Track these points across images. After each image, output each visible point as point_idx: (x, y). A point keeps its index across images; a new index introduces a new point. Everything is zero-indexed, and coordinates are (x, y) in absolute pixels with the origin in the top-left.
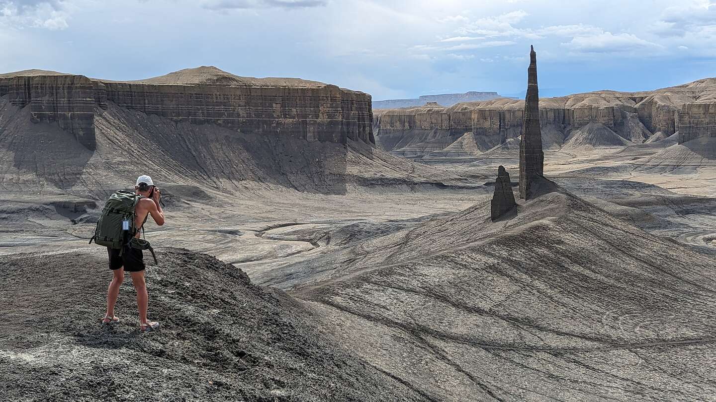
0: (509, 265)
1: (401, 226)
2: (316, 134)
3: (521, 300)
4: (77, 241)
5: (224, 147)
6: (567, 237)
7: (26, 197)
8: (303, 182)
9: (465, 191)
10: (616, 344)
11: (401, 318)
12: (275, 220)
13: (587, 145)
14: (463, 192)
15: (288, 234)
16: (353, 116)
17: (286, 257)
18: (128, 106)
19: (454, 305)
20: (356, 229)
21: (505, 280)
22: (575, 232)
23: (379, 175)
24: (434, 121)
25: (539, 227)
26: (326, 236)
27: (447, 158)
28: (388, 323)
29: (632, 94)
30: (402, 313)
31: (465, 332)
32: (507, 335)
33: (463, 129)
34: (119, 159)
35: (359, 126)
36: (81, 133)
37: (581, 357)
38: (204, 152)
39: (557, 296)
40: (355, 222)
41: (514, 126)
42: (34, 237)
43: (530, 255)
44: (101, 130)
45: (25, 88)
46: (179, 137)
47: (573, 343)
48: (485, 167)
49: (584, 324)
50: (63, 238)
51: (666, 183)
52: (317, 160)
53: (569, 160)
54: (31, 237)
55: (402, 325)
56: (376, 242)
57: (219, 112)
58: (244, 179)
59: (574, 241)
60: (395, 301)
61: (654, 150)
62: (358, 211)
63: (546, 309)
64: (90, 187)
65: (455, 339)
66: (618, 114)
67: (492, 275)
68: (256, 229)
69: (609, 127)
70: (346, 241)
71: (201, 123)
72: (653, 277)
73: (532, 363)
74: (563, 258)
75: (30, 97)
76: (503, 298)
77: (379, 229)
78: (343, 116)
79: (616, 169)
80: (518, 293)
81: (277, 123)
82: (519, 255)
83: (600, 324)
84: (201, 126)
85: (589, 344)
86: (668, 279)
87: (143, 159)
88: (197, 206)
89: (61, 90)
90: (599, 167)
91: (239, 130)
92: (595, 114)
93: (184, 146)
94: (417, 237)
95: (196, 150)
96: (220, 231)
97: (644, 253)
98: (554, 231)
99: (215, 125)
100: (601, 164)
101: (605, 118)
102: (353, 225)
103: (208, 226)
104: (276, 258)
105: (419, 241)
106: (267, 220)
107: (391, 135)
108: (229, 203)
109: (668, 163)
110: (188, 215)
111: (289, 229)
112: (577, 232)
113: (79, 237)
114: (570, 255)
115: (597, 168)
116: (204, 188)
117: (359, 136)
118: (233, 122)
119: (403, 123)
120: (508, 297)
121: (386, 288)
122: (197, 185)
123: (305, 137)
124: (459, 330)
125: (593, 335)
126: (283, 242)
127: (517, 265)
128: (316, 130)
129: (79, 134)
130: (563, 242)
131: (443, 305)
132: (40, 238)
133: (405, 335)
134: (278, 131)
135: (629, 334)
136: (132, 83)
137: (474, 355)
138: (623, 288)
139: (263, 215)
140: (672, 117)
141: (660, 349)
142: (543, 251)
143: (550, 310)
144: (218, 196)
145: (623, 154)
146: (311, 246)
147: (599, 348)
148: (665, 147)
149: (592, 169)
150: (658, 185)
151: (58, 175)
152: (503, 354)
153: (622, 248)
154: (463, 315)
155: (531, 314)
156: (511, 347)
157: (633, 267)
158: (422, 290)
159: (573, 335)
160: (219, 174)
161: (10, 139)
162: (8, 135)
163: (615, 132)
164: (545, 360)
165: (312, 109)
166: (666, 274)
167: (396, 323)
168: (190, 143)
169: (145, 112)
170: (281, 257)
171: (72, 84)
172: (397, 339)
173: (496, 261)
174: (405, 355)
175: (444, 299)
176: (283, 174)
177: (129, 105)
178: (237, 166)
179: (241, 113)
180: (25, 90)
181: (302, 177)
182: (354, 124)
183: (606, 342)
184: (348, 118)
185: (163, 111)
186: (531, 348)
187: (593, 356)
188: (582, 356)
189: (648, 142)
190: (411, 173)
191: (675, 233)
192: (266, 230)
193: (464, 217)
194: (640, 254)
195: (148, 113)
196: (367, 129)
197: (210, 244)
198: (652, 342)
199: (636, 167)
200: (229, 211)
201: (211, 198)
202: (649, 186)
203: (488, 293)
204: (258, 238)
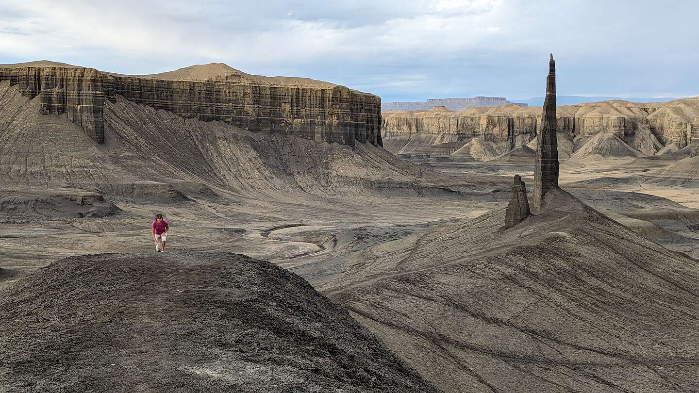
0: (526, 276)
1: (409, 231)
2: (324, 134)
3: (538, 312)
4: (84, 235)
5: (231, 145)
6: (583, 250)
7: (32, 189)
8: (310, 183)
9: (473, 197)
10: (634, 361)
11: (422, 327)
12: (280, 220)
13: (597, 155)
14: (470, 199)
15: (294, 235)
16: (362, 118)
17: (292, 258)
18: (137, 101)
19: (473, 315)
20: (364, 232)
21: (521, 290)
22: (591, 244)
23: (386, 178)
24: (441, 125)
25: (555, 238)
26: (332, 239)
27: (454, 163)
28: (410, 331)
29: (644, 105)
30: (423, 322)
31: (485, 342)
32: (526, 347)
33: (472, 135)
34: (127, 153)
35: (368, 129)
36: (90, 127)
37: (599, 372)
38: (212, 149)
39: (575, 309)
40: (361, 226)
41: (523, 133)
42: (40, 229)
43: (546, 266)
44: (109, 124)
45: (35, 79)
46: (187, 133)
47: (593, 357)
48: (492, 174)
49: (601, 339)
50: (69, 231)
51: (677, 196)
52: (325, 161)
53: (578, 170)
54: (38, 229)
55: (423, 334)
56: (386, 246)
57: (228, 109)
58: (251, 177)
59: (590, 254)
60: (415, 309)
61: (666, 163)
62: (365, 214)
63: (564, 322)
64: (97, 181)
65: (475, 349)
66: (629, 126)
67: (509, 286)
68: (262, 228)
69: (620, 137)
70: (353, 245)
71: (209, 119)
72: (671, 293)
73: (551, 376)
74: (580, 271)
75: (40, 89)
76: (521, 310)
77: (387, 233)
78: (352, 118)
79: (626, 181)
80: (535, 304)
81: (286, 122)
82: (536, 265)
83: (618, 339)
84: (209, 122)
85: (608, 359)
86: (686, 296)
87: (150, 155)
88: (204, 204)
89: (71, 83)
90: (609, 178)
91: (247, 128)
92: (606, 123)
93: (191, 142)
94: (427, 243)
95: (203, 147)
96: (226, 230)
97: (661, 269)
98: (571, 243)
99: (223, 122)
100: (610, 174)
101: (616, 129)
102: (360, 229)
103: (214, 225)
104: (283, 258)
105: (430, 247)
106: (274, 220)
107: (398, 139)
108: (234, 202)
109: (679, 176)
110: (195, 212)
111: (295, 230)
112: (594, 245)
113: (86, 231)
114: (587, 268)
115: (606, 178)
116: (211, 186)
117: (367, 139)
118: (241, 120)
119: (410, 126)
120: (526, 309)
121: (406, 295)
122: (205, 182)
123: (313, 138)
124: (478, 340)
125: (611, 351)
126: (290, 243)
127: (534, 276)
128: (324, 131)
129: (87, 127)
130: (580, 254)
131: (463, 314)
132: (46, 231)
133: (427, 345)
134: (286, 131)
135: (647, 350)
136: (141, 78)
137: (495, 367)
138: (641, 304)
139: (269, 215)
140: (685, 130)
141: (679, 367)
142: (560, 263)
143: (567, 324)
144: (225, 194)
145: (632, 166)
146: (318, 248)
147: (617, 365)
148: (676, 159)
149: (602, 179)
150: (669, 198)
151: (65, 167)
152: (523, 367)
153: (639, 263)
154: (482, 325)
155: (549, 327)
156: (530, 360)
157: (650, 282)
158: (441, 299)
159: (591, 350)
160: (225, 172)
161: (19, 130)
162: (16, 125)
163: (626, 142)
164: (564, 374)
165: (321, 109)
166: (684, 291)
167: (418, 332)
168: (198, 140)
169: (153, 106)
170: (288, 258)
171: (82, 77)
172: (419, 347)
173: (513, 272)
174: (429, 364)
175: (462, 308)
176: (290, 174)
177: (138, 99)
178: (244, 165)
179: (249, 112)
180: (36, 80)
181: (309, 177)
182: (362, 126)
183: (625, 358)
184: (356, 120)
185: (172, 106)
186: (549, 362)
187: (612, 372)
188: (601, 371)
189: (659, 154)
190: (418, 178)
191: (688, 248)
192: (272, 230)
193: (476, 225)
194: (657, 269)
195: (157, 108)
196: (376, 131)
197: (217, 243)
198: (671, 359)
199: (647, 180)
200: (235, 209)
201: (217, 196)
202: (660, 199)
203: (506, 304)
204: (264, 238)
